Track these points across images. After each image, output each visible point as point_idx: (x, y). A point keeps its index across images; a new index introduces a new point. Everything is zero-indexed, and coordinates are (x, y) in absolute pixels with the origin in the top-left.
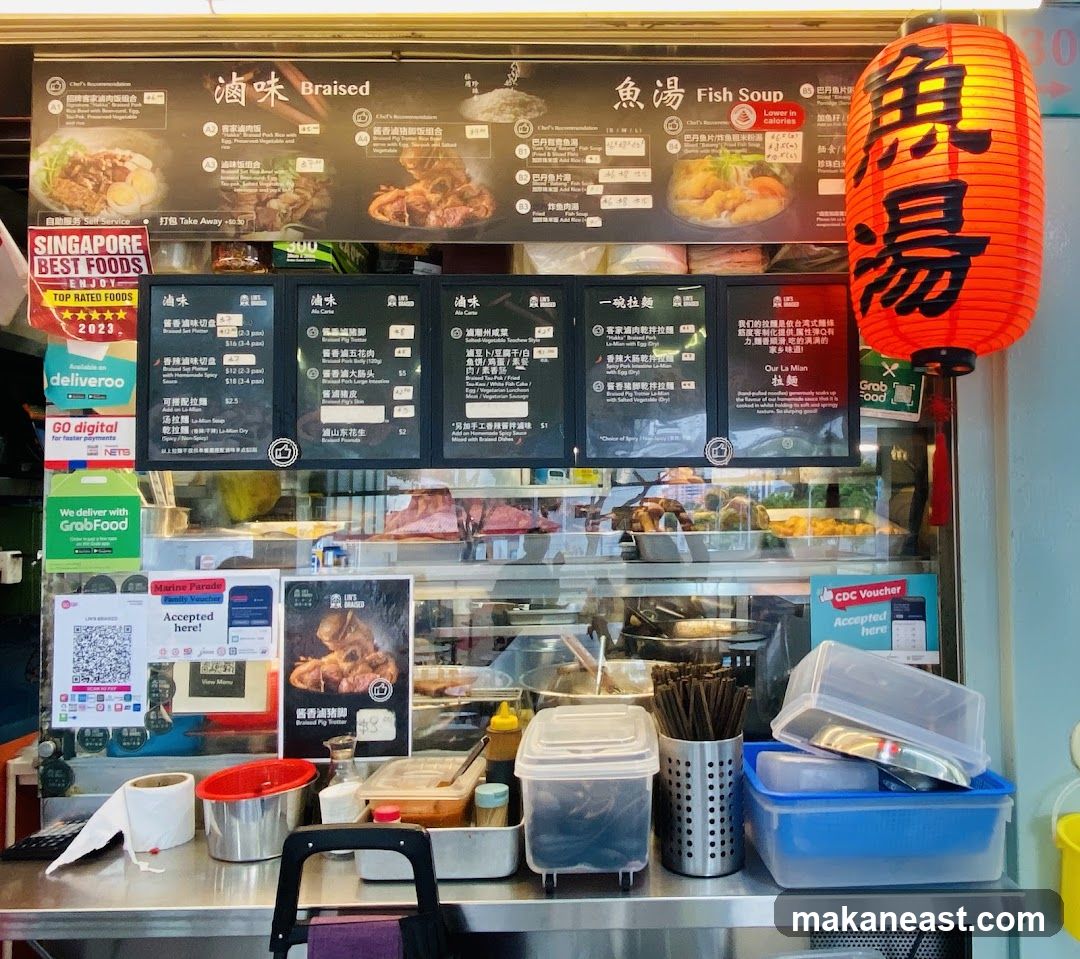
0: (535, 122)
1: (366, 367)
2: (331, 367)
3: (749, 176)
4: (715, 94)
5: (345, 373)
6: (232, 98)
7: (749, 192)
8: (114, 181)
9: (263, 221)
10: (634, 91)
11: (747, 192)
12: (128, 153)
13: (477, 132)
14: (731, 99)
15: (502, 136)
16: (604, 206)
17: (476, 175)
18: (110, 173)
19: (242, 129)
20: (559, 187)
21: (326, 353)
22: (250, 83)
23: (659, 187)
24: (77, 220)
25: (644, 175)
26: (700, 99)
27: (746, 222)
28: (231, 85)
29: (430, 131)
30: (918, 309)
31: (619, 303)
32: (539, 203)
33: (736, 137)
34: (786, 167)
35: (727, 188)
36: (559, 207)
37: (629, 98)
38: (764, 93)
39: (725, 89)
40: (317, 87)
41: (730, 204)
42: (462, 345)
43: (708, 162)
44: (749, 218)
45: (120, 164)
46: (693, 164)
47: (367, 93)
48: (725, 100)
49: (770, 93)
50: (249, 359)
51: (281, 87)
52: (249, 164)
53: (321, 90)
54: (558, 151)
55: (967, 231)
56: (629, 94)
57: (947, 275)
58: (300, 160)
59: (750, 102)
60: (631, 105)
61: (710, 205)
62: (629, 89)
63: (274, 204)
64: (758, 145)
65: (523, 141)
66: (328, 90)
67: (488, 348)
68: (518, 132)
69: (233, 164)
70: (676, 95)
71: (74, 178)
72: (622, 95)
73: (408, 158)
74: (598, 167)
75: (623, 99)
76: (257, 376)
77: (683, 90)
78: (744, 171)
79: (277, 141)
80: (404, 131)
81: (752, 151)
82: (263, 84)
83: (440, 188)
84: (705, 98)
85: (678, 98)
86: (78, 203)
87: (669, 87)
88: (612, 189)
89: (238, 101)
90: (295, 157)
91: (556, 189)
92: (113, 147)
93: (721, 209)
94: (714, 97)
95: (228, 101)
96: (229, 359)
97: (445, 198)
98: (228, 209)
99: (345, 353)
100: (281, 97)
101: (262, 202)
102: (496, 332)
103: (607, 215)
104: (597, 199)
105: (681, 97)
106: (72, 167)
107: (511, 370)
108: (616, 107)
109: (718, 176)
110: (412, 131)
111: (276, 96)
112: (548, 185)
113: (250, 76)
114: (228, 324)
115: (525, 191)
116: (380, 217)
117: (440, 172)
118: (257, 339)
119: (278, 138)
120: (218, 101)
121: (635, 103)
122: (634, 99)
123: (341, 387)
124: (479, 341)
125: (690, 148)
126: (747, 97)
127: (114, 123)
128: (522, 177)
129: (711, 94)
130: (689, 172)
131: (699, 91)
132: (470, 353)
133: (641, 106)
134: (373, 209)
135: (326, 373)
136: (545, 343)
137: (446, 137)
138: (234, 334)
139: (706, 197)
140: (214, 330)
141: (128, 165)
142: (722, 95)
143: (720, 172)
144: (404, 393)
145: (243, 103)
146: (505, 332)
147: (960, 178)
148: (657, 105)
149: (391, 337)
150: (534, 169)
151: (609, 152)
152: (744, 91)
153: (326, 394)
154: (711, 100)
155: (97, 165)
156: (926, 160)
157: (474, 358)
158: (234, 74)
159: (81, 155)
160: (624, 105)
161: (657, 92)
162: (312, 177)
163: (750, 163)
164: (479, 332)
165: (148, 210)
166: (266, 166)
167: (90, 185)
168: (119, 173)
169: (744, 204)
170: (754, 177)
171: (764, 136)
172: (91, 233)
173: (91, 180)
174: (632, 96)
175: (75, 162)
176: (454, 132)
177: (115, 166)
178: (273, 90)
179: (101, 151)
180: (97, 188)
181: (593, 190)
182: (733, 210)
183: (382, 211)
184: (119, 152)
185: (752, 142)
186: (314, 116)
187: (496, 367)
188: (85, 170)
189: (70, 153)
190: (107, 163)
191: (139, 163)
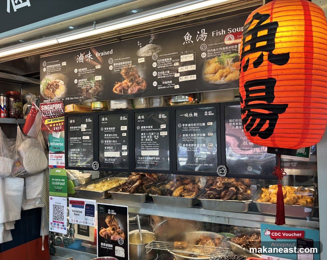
0: (158, 54)
1: (115, 139)
2: (107, 139)
3: (232, 62)
4: (219, 33)
5: (110, 141)
6: (80, 61)
7: (232, 69)
8: (56, 89)
9: (88, 96)
10: (189, 37)
11: (231, 69)
12: (59, 80)
13: (141, 60)
14: (225, 33)
15: (149, 60)
16: (180, 81)
17: (141, 74)
18: (55, 87)
19: (83, 69)
20: (166, 76)
21: (105, 135)
22: (84, 55)
23: (199, 72)
24: (49, 101)
25: (193, 67)
26: (213, 36)
27: (231, 80)
28: (80, 57)
29: (128, 62)
30: (258, 135)
31: (186, 115)
32: (160, 82)
33: (227, 48)
35: (224, 68)
36: (166, 83)
37: (188, 40)
38: (238, 29)
39: (222, 30)
40: (100, 53)
41: (225, 74)
42: (140, 131)
43: (216, 59)
44: (232, 79)
45: (57, 84)
46: (211, 61)
47: (112, 53)
48: (222, 34)
49: (240, 28)
50: (88, 138)
51: (91, 55)
52: (84, 80)
53: (101, 54)
54: (165, 63)
55: (276, 101)
56: (188, 38)
57: (268, 122)
58: (96, 77)
59: (232, 33)
60: (189, 42)
61: (218, 75)
62: (188, 36)
63: (90, 91)
64: (235, 50)
65: (155, 61)
66: (102, 54)
67: (147, 132)
68: (153, 58)
69: (81, 80)
70: (204, 36)
71: (49, 89)
72: (186, 39)
73: (123, 72)
74: (178, 67)
75: (186, 41)
76: (90, 143)
77: (207, 33)
78: (230, 61)
79: (91, 72)
80: (121, 63)
81: (233, 52)
82: (87, 55)
83: (131, 81)
84: (215, 35)
85: (205, 36)
86: (49, 96)
87: (202, 33)
88: (183, 74)
89: (81, 61)
90: (95, 76)
91: (165, 77)
92: (56, 79)
93: (221, 77)
94: (218, 34)
95: (80, 62)
96: (84, 138)
97: (133, 84)
98: (80, 94)
99: (110, 135)
100: (91, 58)
101: (87, 91)
102: (149, 127)
103: (181, 84)
104: (178, 78)
105: (206, 36)
106: (48, 86)
107: (153, 138)
108: (184, 44)
109: (220, 64)
110: (124, 63)
111: (90, 58)
112: (162, 75)
113: (84, 53)
114: (84, 127)
115: (155, 79)
116: (116, 92)
117: (131, 75)
118: (90, 131)
119: (91, 71)
120: (77, 62)
121: (190, 41)
122: (190, 40)
123: (109, 146)
124: (145, 130)
125: (209, 55)
126: (231, 31)
127: (56, 72)
128: (155, 74)
129: (217, 33)
130: (209, 64)
131: (213, 32)
132: (142, 134)
133: (192, 42)
134: (114, 89)
135: (105, 142)
136: (164, 130)
137: (133, 64)
138: (85, 130)
139: (215, 73)
140: (80, 129)
141: (59, 84)
142: (221, 33)
143: (221, 62)
144: (125, 147)
145: (83, 62)
146: (152, 127)
147: (273, 77)
148: (198, 40)
149: (121, 130)
150: (158, 70)
151: (182, 61)
152: (230, 29)
153: (105, 148)
154: (217, 35)
155: (53, 84)
156: (259, 68)
157: (143, 136)
158: (81, 53)
159: (50, 82)
160: (187, 43)
161: (198, 36)
162: (99, 81)
163: (233, 57)
164: (144, 127)
165: (63, 96)
166: (88, 80)
168: (57, 86)
169: (231, 74)
170: (234, 63)
171: (238, 46)
172: (52, 104)
173: (52, 89)
174: (189, 39)
175: (49, 84)
176: (135, 62)
178: (89, 57)
179: (54, 81)
180: (53, 91)
181: (177, 75)
182: (226, 76)
183: (116, 90)
184: (57, 80)
185: (233, 49)
186: (99, 62)
187: (149, 139)
188: (51, 87)
189: (48, 82)
190: (55, 84)
191: (61, 83)
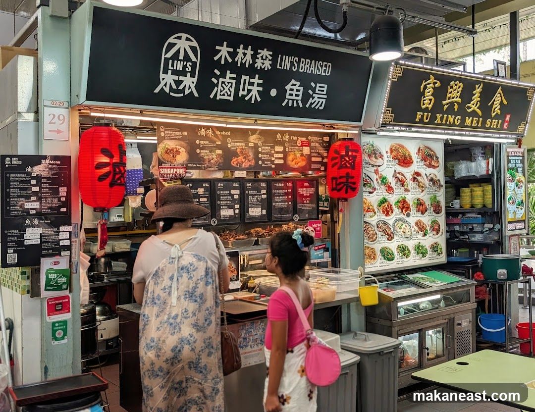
0: (262, 143)
1: (229, 201)
2: (222, 201)
5: (225, 202)
7: (300, 160)
8: (177, 154)
9: (210, 165)
10: (280, 136)
12: (180, 147)
13: (251, 145)
14: (297, 139)
15: (256, 146)
16: (275, 162)
17: (251, 154)
19: (205, 142)
20: (267, 158)
21: (221, 197)
22: (206, 131)
23: (285, 158)
24: (169, 164)
25: (281, 156)
27: (300, 167)
28: (201, 131)
29: (242, 144)
31: (277, 185)
32: (263, 162)
33: (298, 148)
34: (306, 155)
35: (296, 159)
36: (267, 163)
40: (220, 132)
41: (297, 163)
42: (248, 195)
43: (293, 153)
46: (291, 153)
47: (230, 134)
50: (205, 199)
52: (206, 151)
54: (266, 150)
58: (217, 150)
59: (300, 140)
61: (294, 162)
63: (212, 161)
65: (260, 147)
66: (222, 133)
67: (253, 195)
68: (259, 145)
69: (203, 151)
71: (168, 154)
73: (238, 151)
74: (274, 153)
75: (278, 138)
76: (207, 204)
77: (289, 136)
78: (299, 155)
80: (237, 144)
81: (301, 151)
82: (208, 131)
83: (245, 158)
85: (288, 138)
86: (169, 160)
87: (286, 136)
88: (276, 158)
89: (203, 135)
90: (216, 150)
92: (176, 145)
93: (295, 164)
96: (201, 199)
97: (245, 160)
98: (202, 162)
99: (225, 197)
101: (209, 161)
102: (254, 192)
103: (276, 165)
104: (274, 161)
107: (258, 200)
110: (239, 144)
112: (265, 158)
113: (206, 129)
114: (201, 191)
115: (260, 159)
116: (233, 165)
117: (245, 154)
118: (207, 194)
119: (212, 145)
120: (199, 134)
122: (280, 138)
123: (224, 205)
124: (251, 194)
125: (290, 150)
127: (176, 139)
128: (260, 156)
130: (290, 155)
131: (292, 137)
132: (250, 197)
133: (281, 140)
134: (232, 163)
135: (221, 202)
136: (264, 194)
137: (246, 146)
138: (202, 193)
140: (198, 192)
141: (180, 150)
142: (295, 138)
143: (295, 155)
144: (237, 206)
146: (256, 192)
148: (284, 140)
150: (263, 154)
151: (276, 150)
153: (221, 207)
154: (293, 139)
155: (173, 150)
158: (202, 128)
159: (169, 148)
160: (278, 140)
161: (284, 137)
162: (219, 154)
163: (300, 153)
164: (251, 192)
165: (186, 162)
166: (210, 152)
167: (172, 155)
168: (178, 152)
169: (299, 163)
170: (301, 157)
171: (303, 148)
172: (173, 168)
175: (168, 149)
176: (247, 145)
177: (177, 151)
178: (211, 133)
179: (173, 146)
181: (273, 159)
183: (233, 163)
184: (177, 147)
185: (300, 149)
186: (220, 140)
187: (255, 200)
188: (170, 151)
189: (167, 147)
190: (175, 150)
191: (182, 150)
